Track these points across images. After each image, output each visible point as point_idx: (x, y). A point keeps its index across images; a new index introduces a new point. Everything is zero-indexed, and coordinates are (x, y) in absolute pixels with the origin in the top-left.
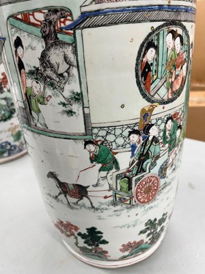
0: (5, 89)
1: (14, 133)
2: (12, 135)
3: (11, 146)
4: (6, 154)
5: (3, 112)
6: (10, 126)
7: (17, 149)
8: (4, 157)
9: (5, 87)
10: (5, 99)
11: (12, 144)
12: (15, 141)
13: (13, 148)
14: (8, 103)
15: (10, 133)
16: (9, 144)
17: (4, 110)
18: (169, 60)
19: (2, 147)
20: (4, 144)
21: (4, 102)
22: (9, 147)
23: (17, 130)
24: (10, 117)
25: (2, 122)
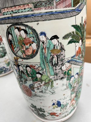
0: (2, 43)
1: (7, 63)
2: (6, 64)
3: (6, 69)
4: (3, 72)
5: (1, 54)
6: (5, 60)
7: (8, 70)
8: (2, 74)
9: (1, 42)
10: (2, 47)
11: (6, 68)
12: (7, 66)
13: (6, 70)
14: (3, 49)
15: (5, 63)
16: (5, 68)
17: (1, 53)
18: (19, 41)
19: (2, 69)
20: (2, 68)
21: (1, 49)
22: (4, 69)
23: (8, 61)
24: (4, 56)
25: (1, 58)
